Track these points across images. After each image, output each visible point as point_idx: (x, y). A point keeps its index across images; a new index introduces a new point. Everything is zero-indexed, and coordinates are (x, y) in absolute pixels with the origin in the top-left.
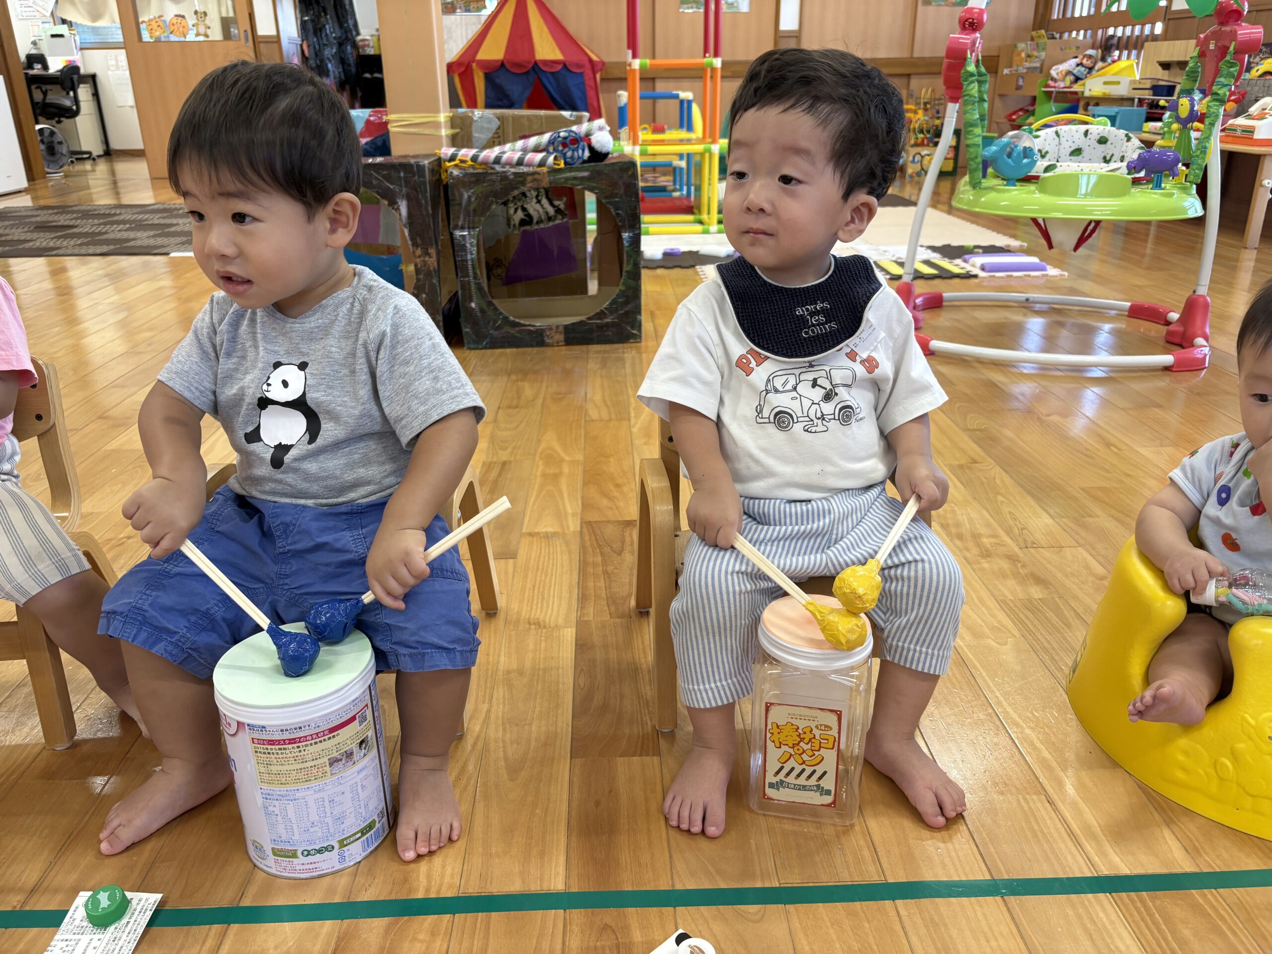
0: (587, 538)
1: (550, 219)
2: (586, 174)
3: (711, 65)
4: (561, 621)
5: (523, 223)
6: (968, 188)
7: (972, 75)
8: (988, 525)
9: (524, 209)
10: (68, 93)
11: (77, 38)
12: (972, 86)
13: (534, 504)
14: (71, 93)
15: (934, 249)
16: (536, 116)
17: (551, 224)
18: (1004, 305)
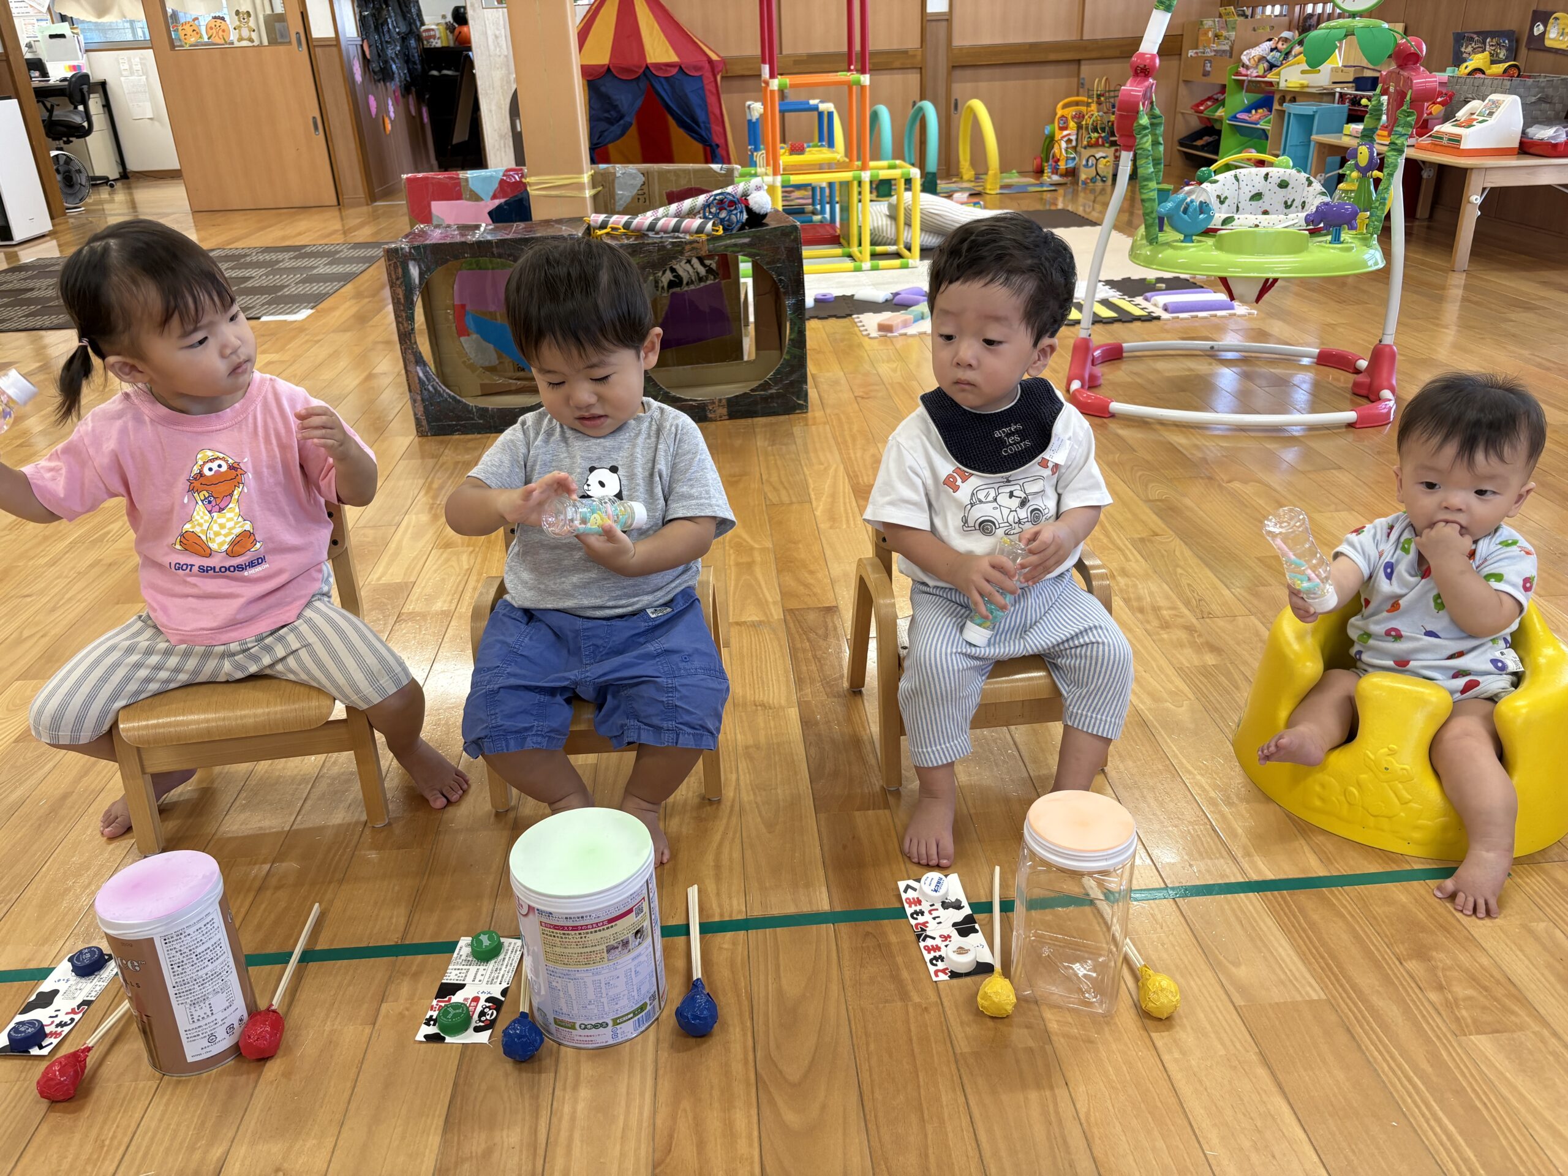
0: (792, 625)
1: (701, 279)
2: (747, 240)
3: (858, 83)
4: (783, 702)
5: (671, 284)
6: (1144, 242)
7: (1145, 128)
8: (1168, 598)
9: (673, 270)
10: (76, 108)
11: (81, 38)
12: (1145, 139)
13: (734, 593)
14: (81, 108)
15: (1111, 283)
16: (684, 171)
17: (702, 284)
18: (1190, 354)
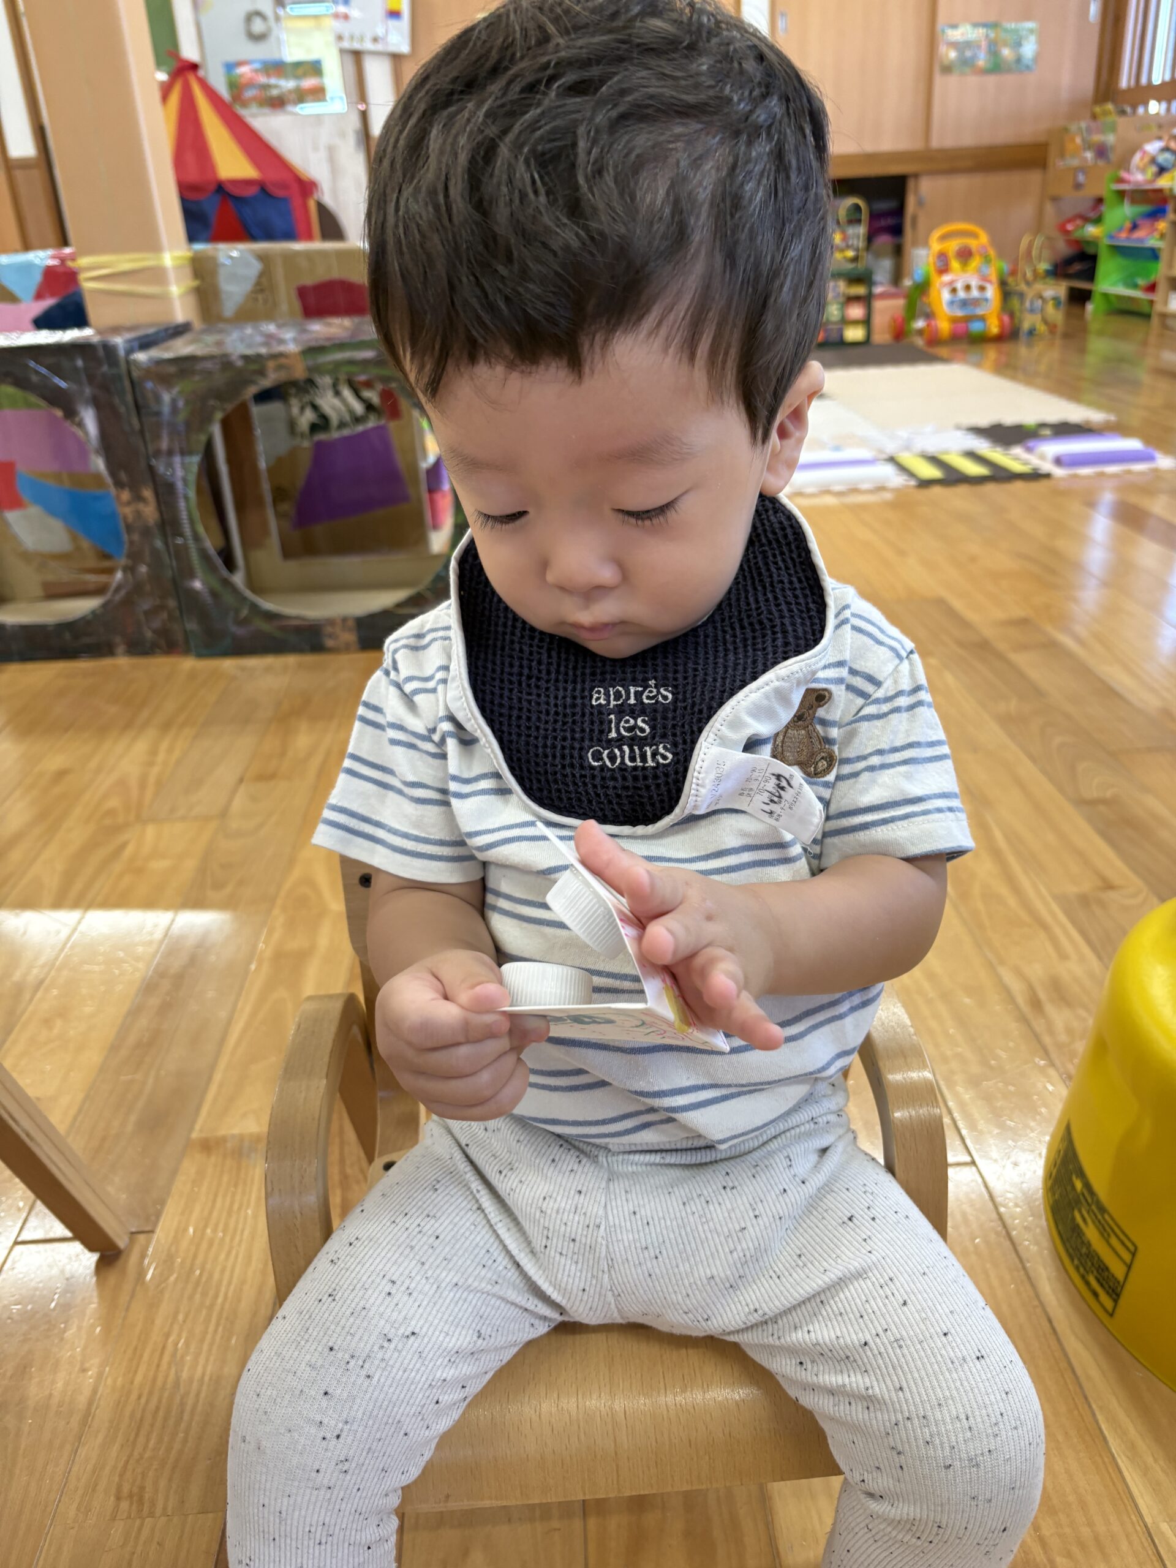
1: (357, 420)
5: (314, 428)
9: (315, 407)
16: (320, 253)
17: (360, 428)
